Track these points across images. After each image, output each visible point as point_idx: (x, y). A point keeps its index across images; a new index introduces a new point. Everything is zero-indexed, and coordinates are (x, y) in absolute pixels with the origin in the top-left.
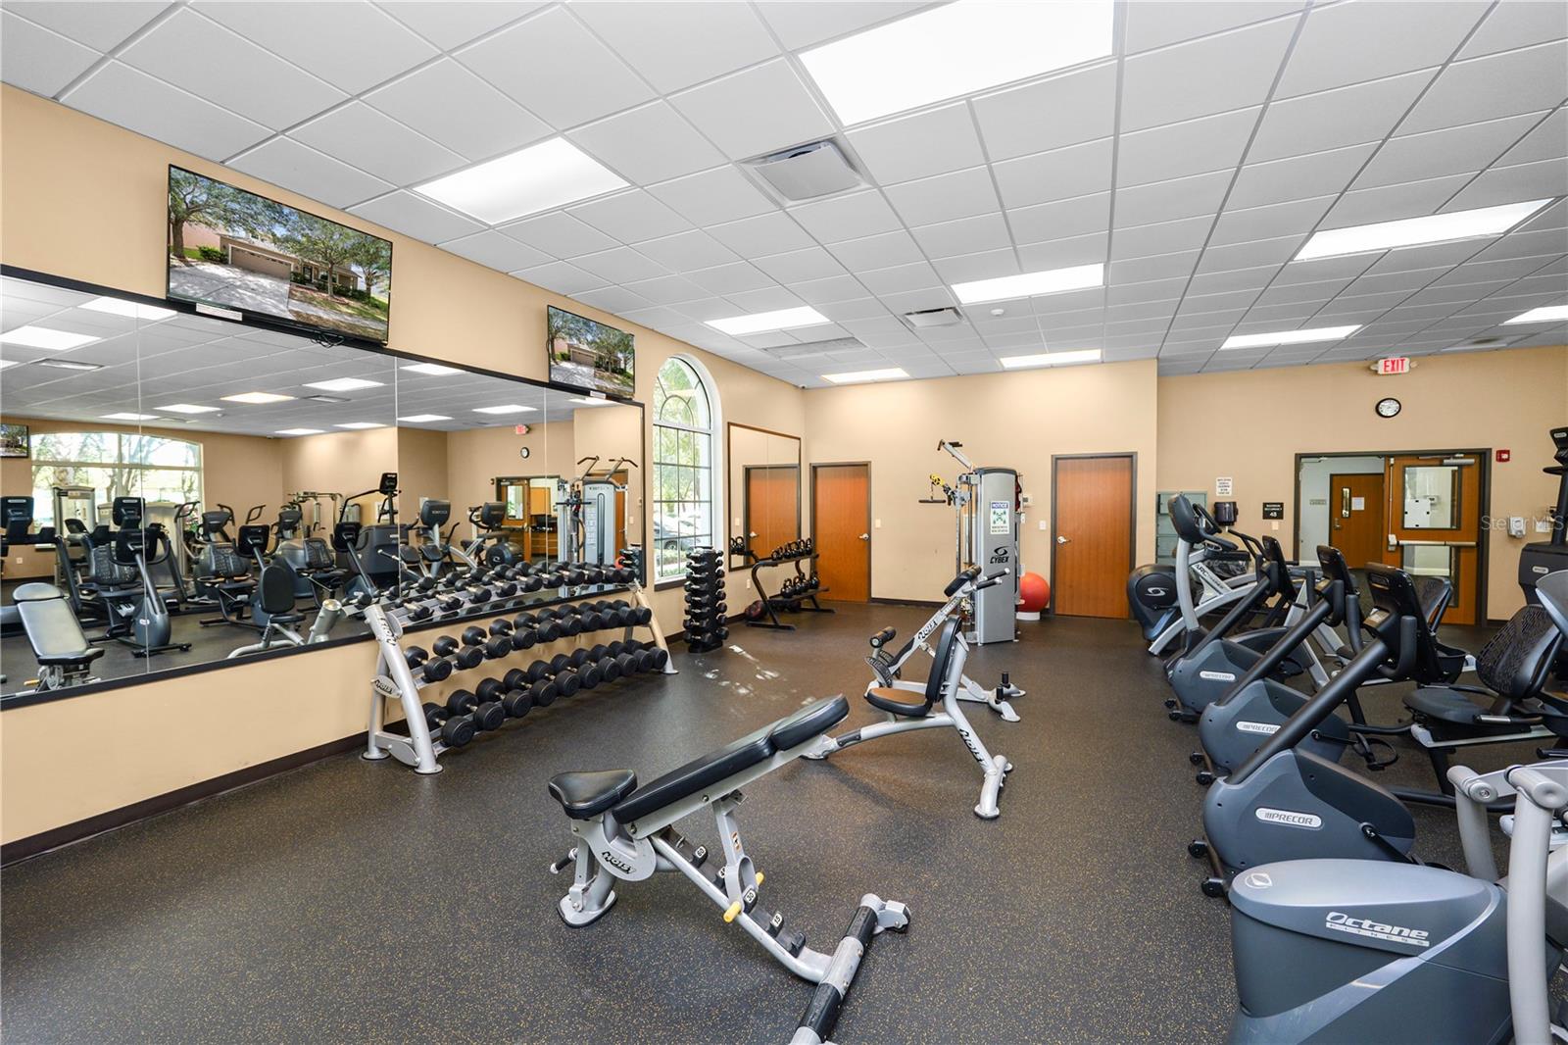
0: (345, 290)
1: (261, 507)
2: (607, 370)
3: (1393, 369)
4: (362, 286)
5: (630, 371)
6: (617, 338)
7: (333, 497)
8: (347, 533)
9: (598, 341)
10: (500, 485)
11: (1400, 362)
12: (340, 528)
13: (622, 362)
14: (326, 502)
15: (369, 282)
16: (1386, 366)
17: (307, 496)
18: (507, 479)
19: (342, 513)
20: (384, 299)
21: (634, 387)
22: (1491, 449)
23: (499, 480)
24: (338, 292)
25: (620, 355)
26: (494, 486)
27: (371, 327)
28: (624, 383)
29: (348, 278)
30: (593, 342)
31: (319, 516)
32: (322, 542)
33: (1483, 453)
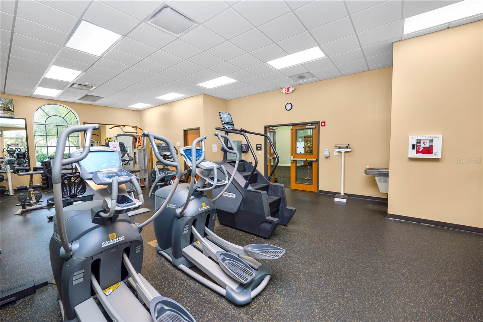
2: (6, 110)
3: (287, 91)
5: (12, 110)
6: (8, 101)
9: (3, 103)
11: (289, 88)
13: (10, 107)
16: (285, 90)
21: (14, 114)
22: (319, 121)
25: (9, 105)
28: (11, 114)
30: (2, 103)
33: (317, 123)
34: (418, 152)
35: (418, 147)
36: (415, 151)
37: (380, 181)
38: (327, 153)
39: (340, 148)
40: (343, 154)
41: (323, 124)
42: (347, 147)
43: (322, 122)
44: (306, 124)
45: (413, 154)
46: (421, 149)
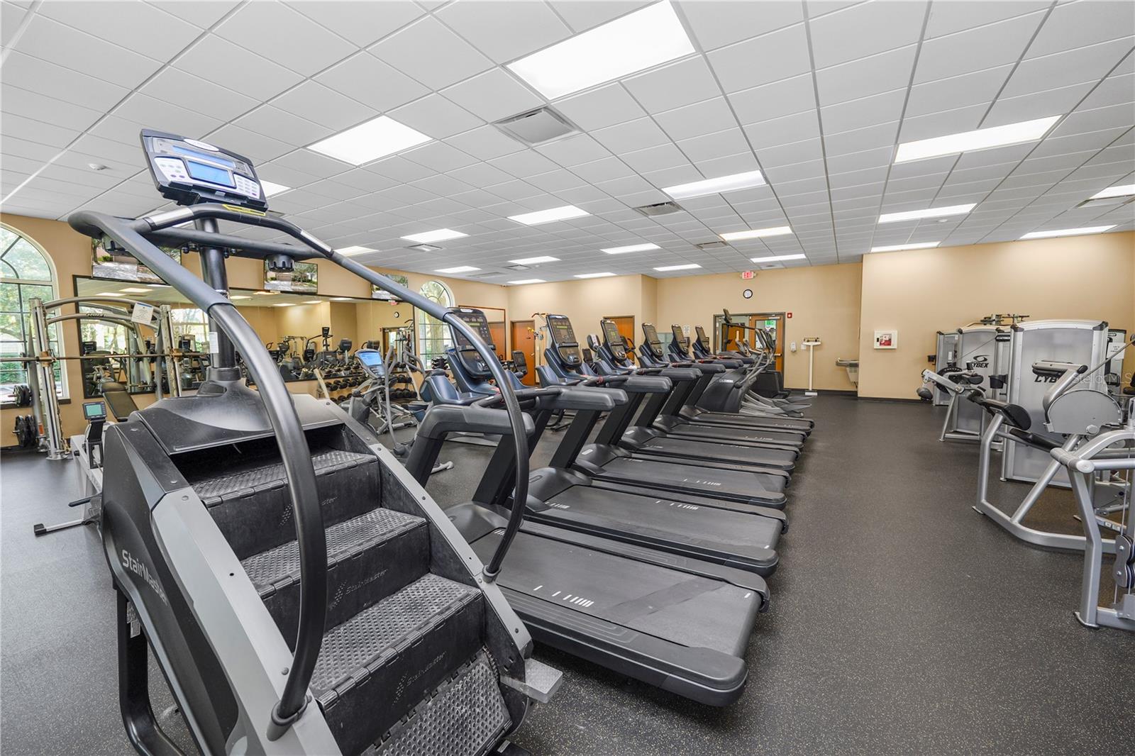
0: (306, 280)
1: (271, 344)
4: (310, 278)
7: (302, 338)
8: (309, 355)
10: (385, 332)
11: (750, 273)
12: (306, 352)
14: (299, 340)
15: (311, 277)
16: (745, 275)
17: (290, 338)
18: (388, 329)
19: (307, 347)
20: (316, 280)
22: (785, 312)
23: (384, 329)
24: (303, 281)
26: (382, 332)
27: (313, 289)
29: (306, 277)
31: (296, 347)
32: (299, 358)
33: (782, 314)
34: (881, 344)
35: (882, 340)
36: (879, 343)
37: (851, 372)
38: (793, 348)
39: (808, 341)
40: (812, 347)
41: (789, 316)
42: (816, 341)
43: (788, 314)
44: (770, 315)
45: (877, 345)
46: (883, 342)
